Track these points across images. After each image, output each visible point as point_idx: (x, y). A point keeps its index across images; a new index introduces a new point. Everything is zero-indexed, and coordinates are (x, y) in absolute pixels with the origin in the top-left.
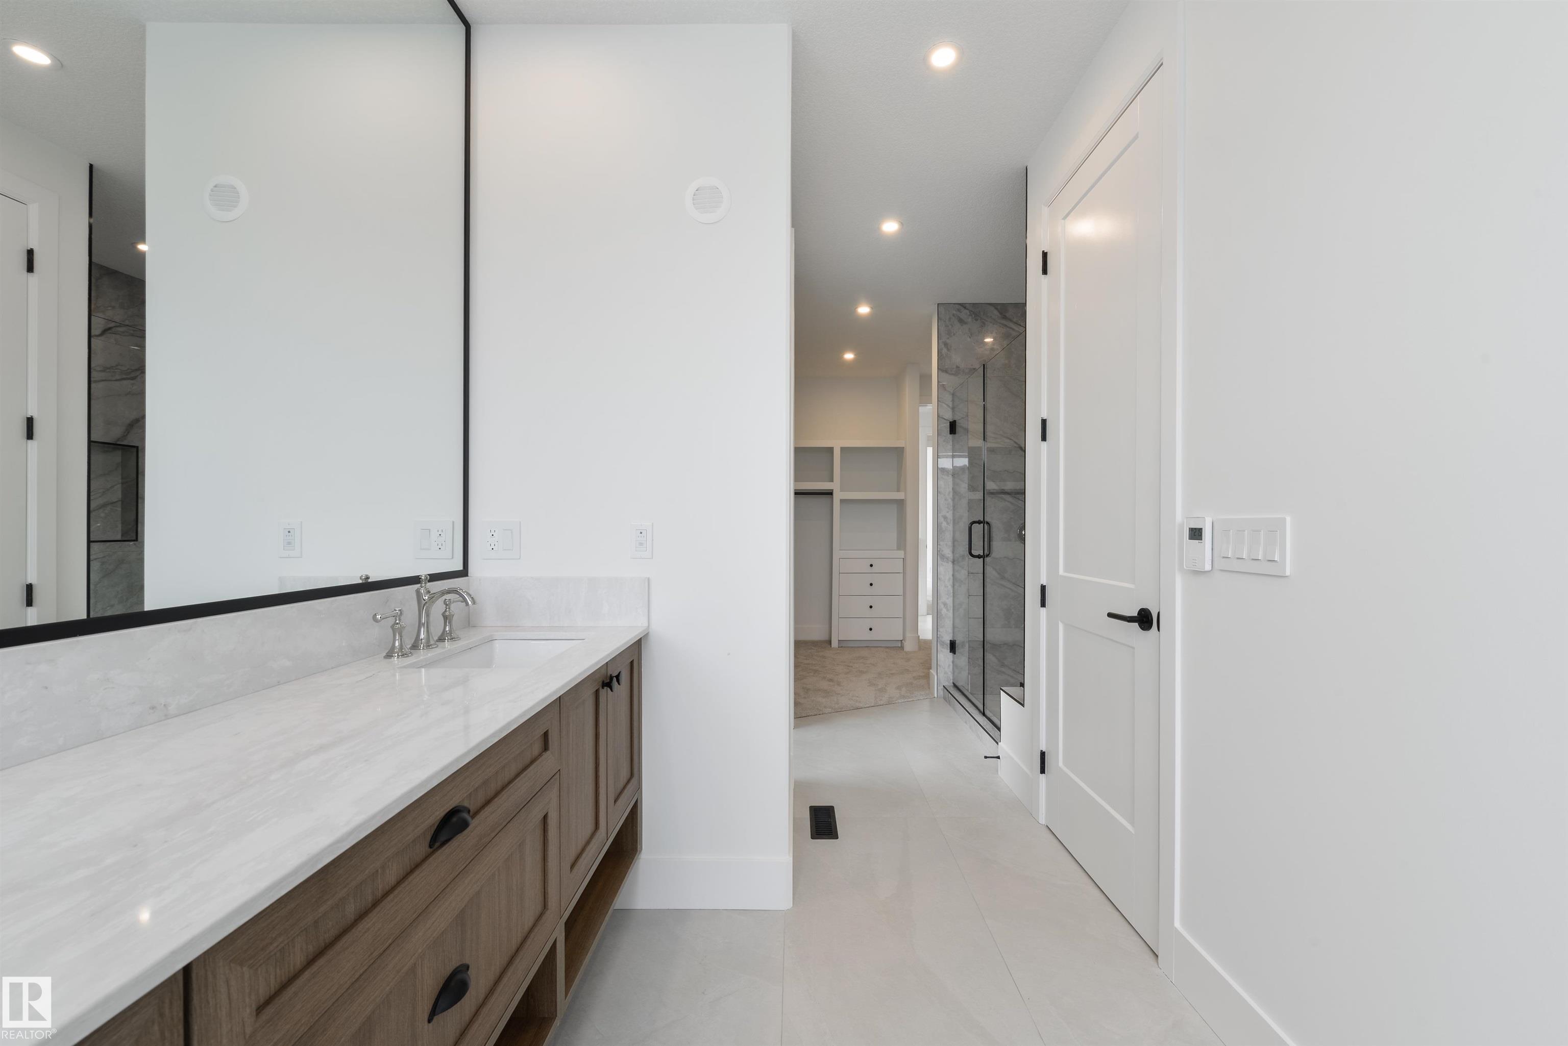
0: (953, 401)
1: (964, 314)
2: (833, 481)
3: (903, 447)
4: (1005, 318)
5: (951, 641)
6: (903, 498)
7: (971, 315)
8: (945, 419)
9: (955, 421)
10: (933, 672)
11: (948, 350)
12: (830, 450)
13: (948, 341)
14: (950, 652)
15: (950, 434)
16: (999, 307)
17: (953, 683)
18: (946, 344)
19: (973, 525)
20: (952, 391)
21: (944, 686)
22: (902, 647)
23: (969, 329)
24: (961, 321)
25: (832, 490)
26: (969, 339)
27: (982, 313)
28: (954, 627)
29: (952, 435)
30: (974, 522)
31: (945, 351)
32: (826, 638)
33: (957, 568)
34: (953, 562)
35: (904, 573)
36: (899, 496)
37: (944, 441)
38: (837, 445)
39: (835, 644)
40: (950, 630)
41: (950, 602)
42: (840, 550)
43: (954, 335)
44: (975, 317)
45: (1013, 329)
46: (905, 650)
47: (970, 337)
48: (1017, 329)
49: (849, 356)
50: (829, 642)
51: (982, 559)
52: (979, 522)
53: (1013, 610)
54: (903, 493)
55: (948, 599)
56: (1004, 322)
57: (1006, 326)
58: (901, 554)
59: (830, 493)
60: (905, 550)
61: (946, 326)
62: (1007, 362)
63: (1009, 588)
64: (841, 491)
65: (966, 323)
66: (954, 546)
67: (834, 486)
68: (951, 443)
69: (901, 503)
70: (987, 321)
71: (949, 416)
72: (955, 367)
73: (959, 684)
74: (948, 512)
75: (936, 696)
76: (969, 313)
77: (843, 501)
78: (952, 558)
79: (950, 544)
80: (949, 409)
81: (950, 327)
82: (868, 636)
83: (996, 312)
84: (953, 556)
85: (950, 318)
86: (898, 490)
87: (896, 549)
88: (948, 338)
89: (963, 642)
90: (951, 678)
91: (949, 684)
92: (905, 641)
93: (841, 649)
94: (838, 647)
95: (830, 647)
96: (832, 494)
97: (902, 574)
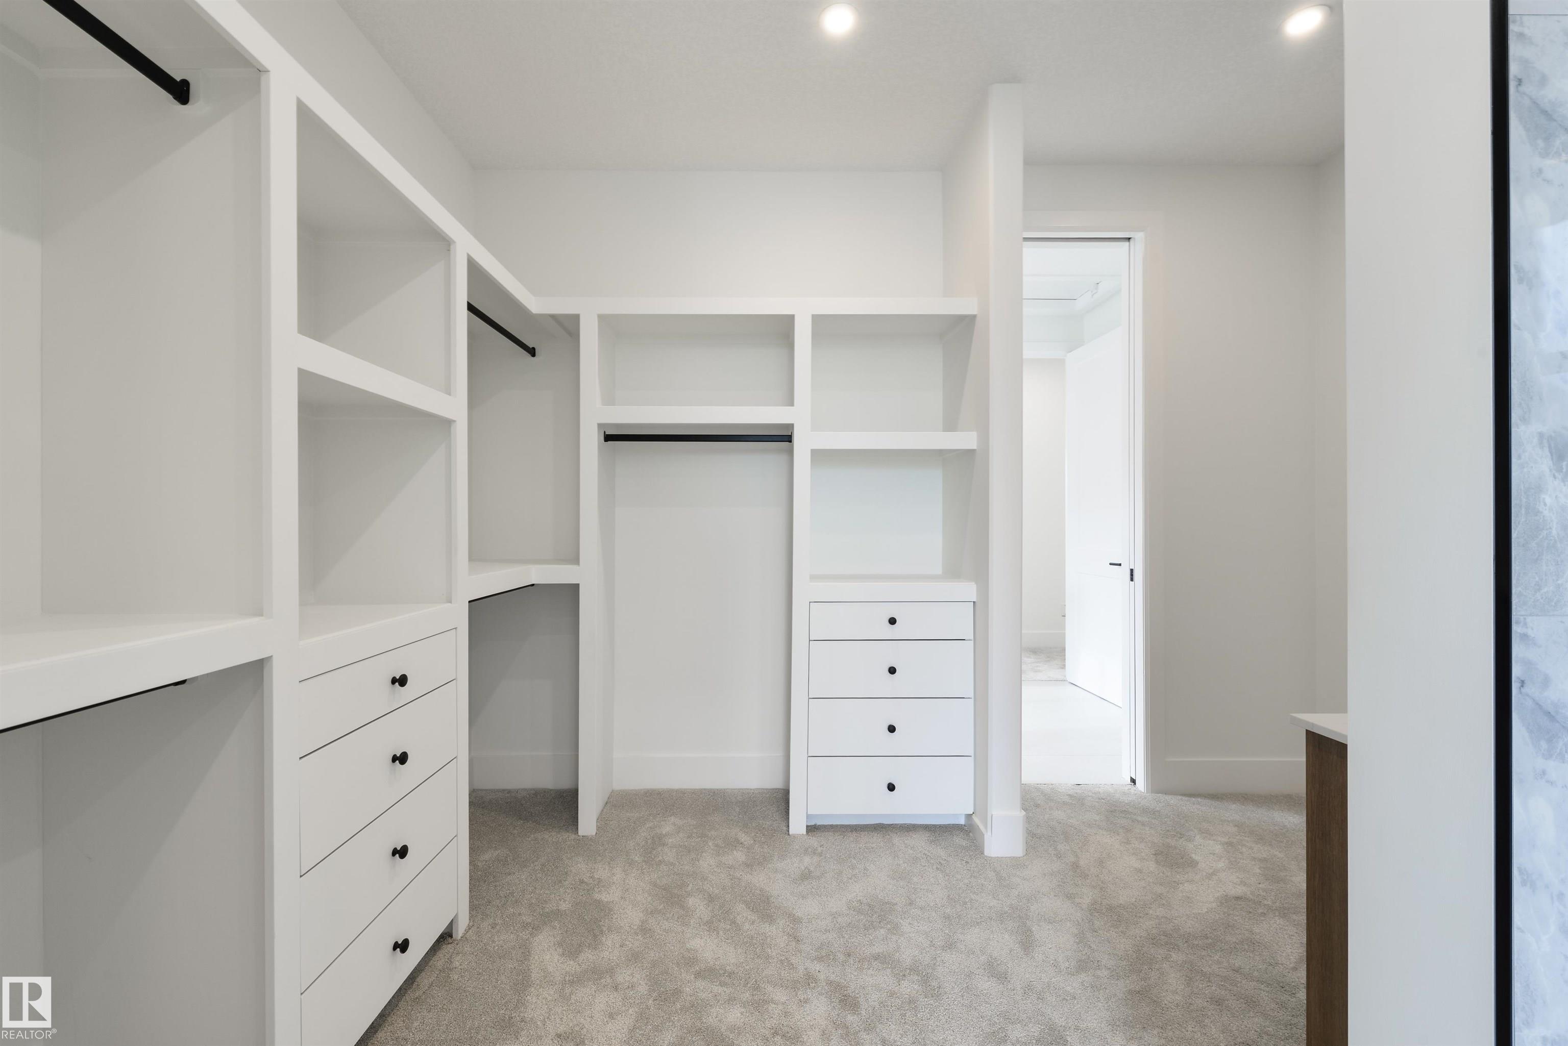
2: (793, 404)
3: (974, 317)
6: (979, 446)
12: (784, 327)
22: (971, 834)
25: (791, 426)
32: (777, 784)
35: (978, 639)
36: (965, 440)
38: (804, 309)
39: (798, 820)
42: (811, 580)
46: (988, 853)
50: (782, 799)
54: (973, 434)
58: (968, 590)
59: (785, 437)
60: (981, 579)
64: (814, 430)
67: (797, 414)
77: (820, 456)
82: (885, 806)
86: (950, 425)
87: (939, 571)
92: (986, 828)
93: (814, 841)
94: (804, 831)
95: (785, 828)
96: (789, 439)
97: (972, 642)
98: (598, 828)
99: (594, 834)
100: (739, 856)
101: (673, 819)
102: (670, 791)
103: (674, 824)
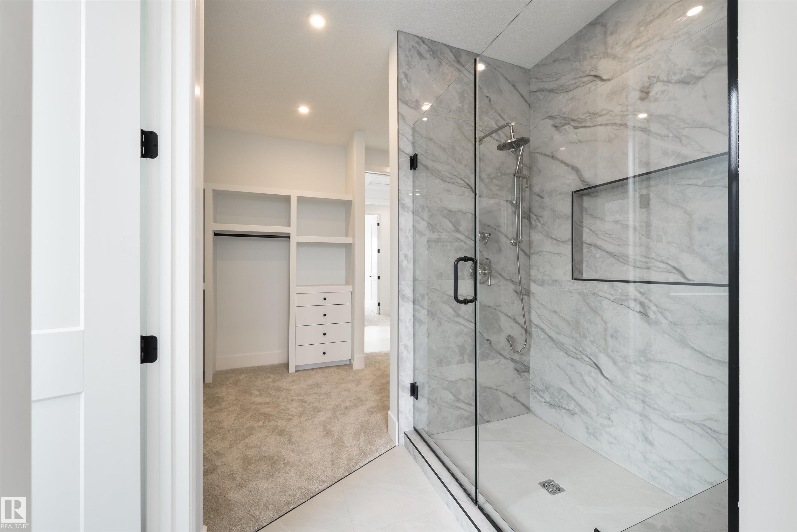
0: (413, 135)
1: (423, 48)
2: (290, 226)
3: (352, 201)
4: (459, 62)
5: (411, 384)
6: (351, 242)
7: (430, 51)
8: (406, 153)
9: (416, 155)
10: (392, 414)
11: (408, 81)
12: (287, 199)
13: (407, 72)
14: (411, 396)
15: (411, 169)
16: (454, 51)
17: (414, 428)
18: (406, 75)
19: (459, 262)
20: (412, 126)
21: (405, 433)
22: (350, 365)
23: (428, 65)
24: (420, 55)
25: (290, 233)
26: (427, 76)
27: (439, 52)
28: (415, 369)
29: (412, 170)
30: (459, 260)
31: (404, 82)
32: (285, 361)
33: (417, 307)
34: (414, 302)
35: (353, 304)
36: (348, 240)
37: (404, 176)
38: (294, 195)
39: (292, 369)
40: (411, 373)
41: (410, 344)
42: (297, 286)
43: (414, 67)
44: (432, 54)
45: (465, 76)
46: (354, 369)
47: (428, 74)
48: (468, 75)
49: (304, 110)
50: (286, 366)
51: (472, 305)
52: (465, 259)
53: (466, 346)
54: (352, 238)
55: (408, 340)
56: (458, 66)
57: (460, 71)
58: (350, 288)
59: (287, 237)
60: (353, 284)
61: (406, 56)
62: (460, 105)
63: (463, 325)
64: (297, 235)
65: (425, 58)
66: (414, 285)
67: (291, 230)
68: (411, 179)
69: (349, 247)
70: (444, 61)
71: (410, 151)
72: (414, 100)
73: (418, 428)
74: (408, 250)
75: (397, 444)
76: (427, 49)
77: (299, 244)
78: (412, 298)
79: (411, 283)
80: (409, 143)
81: (410, 57)
82: (322, 360)
83: (451, 55)
84: (414, 296)
85: (410, 49)
86: (347, 236)
87: (344, 283)
88: (408, 70)
89: (424, 383)
90: (412, 423)
91: (409, 429)
92: (354, 361)
93: (297, 373)
94: (294, 372)
95: (287, 372)
96: (289, 237)
97: (351, 305)
98: (213, 380)
99: (211, 382)
100: (270, 380)
101: (244, 375)
102: (241, 368)
103: (244, 376)
